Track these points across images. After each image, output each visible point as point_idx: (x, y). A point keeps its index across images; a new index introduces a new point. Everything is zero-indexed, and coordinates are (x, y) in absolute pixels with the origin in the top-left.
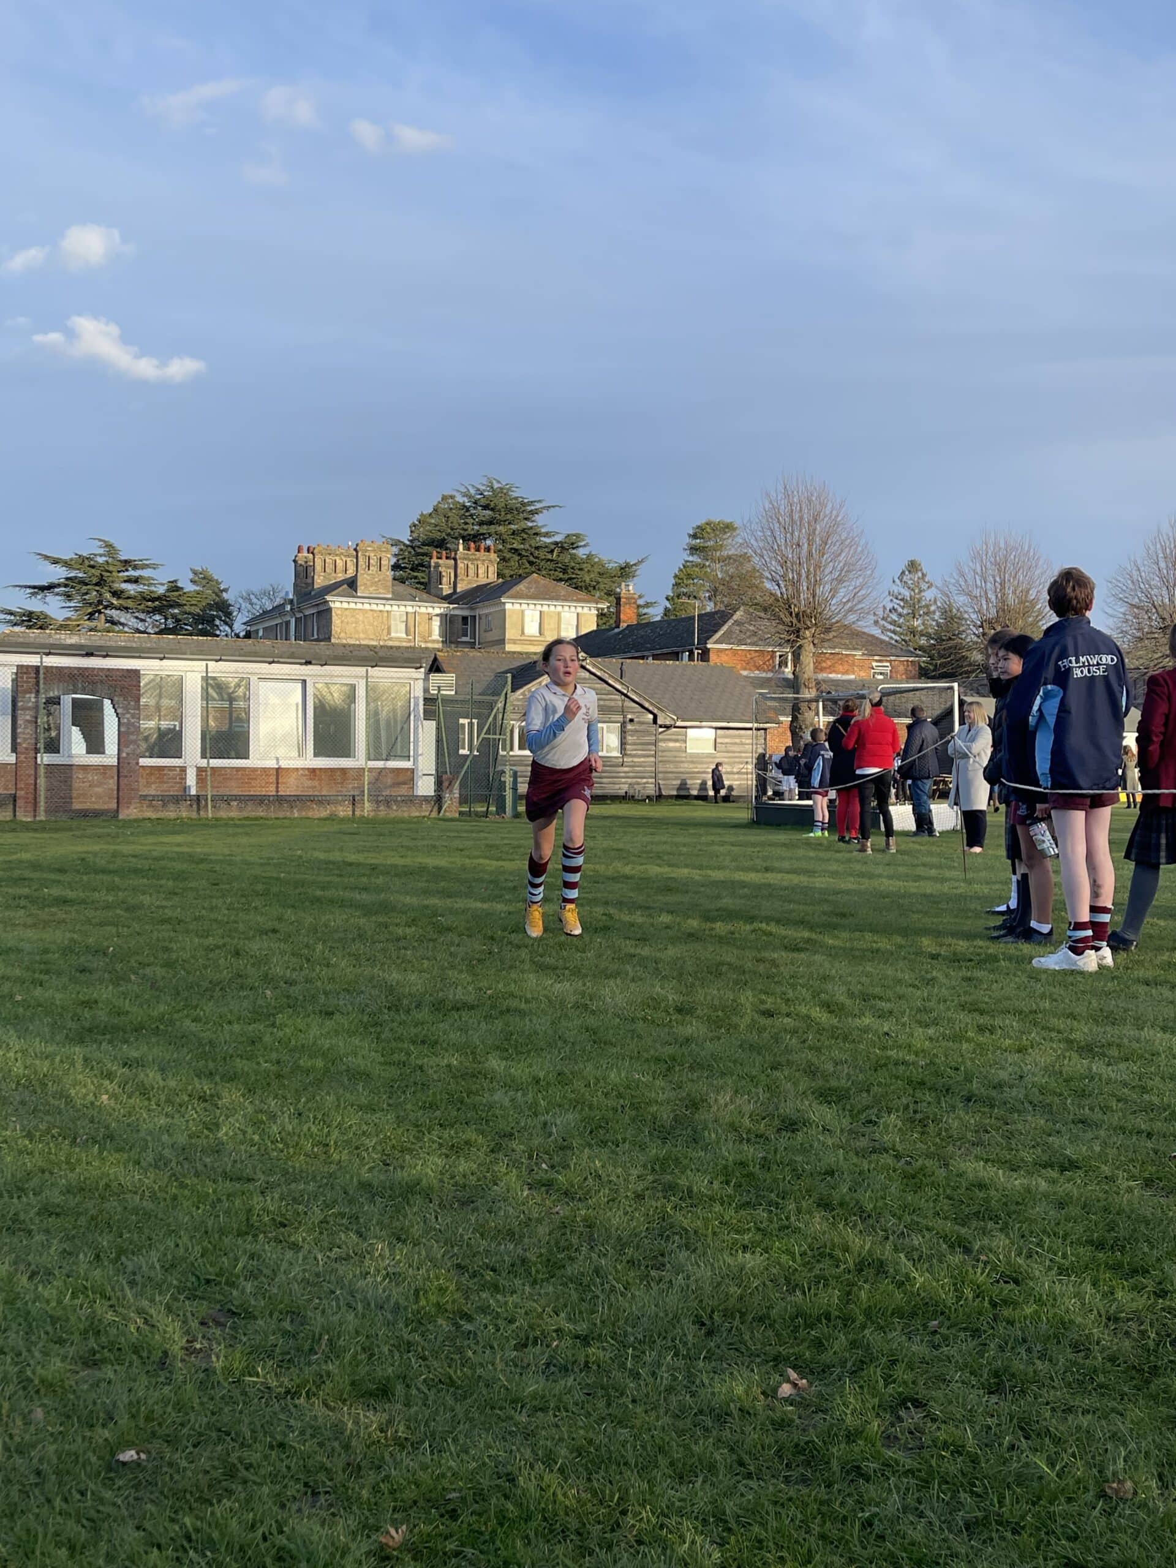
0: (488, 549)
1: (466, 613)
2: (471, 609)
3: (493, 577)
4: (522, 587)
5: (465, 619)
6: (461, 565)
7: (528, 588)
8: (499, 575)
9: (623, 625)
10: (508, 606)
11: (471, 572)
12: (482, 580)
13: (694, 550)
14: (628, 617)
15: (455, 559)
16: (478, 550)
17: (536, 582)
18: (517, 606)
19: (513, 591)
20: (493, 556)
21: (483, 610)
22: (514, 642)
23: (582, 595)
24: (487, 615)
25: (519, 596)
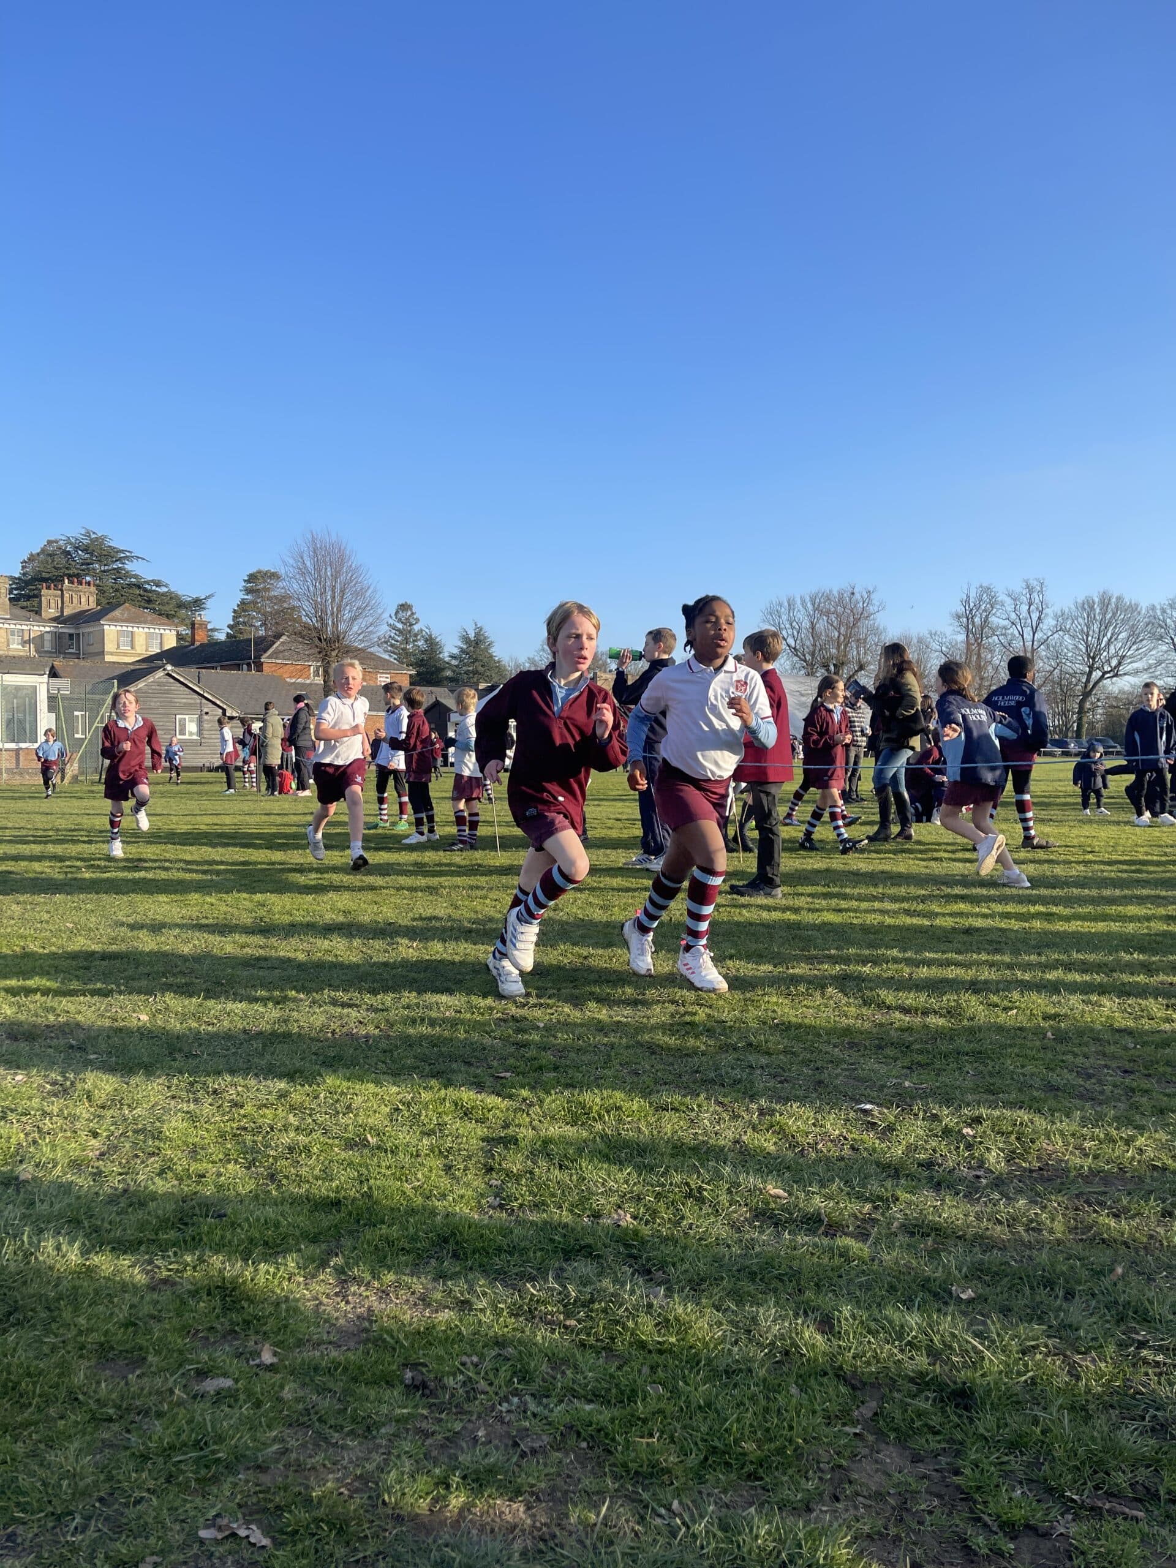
0: (89, 584)
1: (72, 631)
2: (76, 628)
3: (93, 605)
4: (117, 613)
5: (71, 636)
6: (66, 595)
7: (122, 614)
8: (98, 604)
9: (197, 644)
10: (106, 627)
11: (75, 600)
12: (84, 607)
13: (248, 591)
14: (201, 638)
15: (62, 590)
16: (80, 583)
17: (128, 609)
18: (113, 627)
19: (110, 616)
20: (93, 589)
21: (85, 629)
22: (112, 654)
23: (164, 620)
24: (89, 633)
25: (113, 620)
